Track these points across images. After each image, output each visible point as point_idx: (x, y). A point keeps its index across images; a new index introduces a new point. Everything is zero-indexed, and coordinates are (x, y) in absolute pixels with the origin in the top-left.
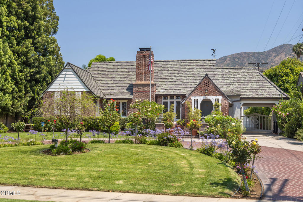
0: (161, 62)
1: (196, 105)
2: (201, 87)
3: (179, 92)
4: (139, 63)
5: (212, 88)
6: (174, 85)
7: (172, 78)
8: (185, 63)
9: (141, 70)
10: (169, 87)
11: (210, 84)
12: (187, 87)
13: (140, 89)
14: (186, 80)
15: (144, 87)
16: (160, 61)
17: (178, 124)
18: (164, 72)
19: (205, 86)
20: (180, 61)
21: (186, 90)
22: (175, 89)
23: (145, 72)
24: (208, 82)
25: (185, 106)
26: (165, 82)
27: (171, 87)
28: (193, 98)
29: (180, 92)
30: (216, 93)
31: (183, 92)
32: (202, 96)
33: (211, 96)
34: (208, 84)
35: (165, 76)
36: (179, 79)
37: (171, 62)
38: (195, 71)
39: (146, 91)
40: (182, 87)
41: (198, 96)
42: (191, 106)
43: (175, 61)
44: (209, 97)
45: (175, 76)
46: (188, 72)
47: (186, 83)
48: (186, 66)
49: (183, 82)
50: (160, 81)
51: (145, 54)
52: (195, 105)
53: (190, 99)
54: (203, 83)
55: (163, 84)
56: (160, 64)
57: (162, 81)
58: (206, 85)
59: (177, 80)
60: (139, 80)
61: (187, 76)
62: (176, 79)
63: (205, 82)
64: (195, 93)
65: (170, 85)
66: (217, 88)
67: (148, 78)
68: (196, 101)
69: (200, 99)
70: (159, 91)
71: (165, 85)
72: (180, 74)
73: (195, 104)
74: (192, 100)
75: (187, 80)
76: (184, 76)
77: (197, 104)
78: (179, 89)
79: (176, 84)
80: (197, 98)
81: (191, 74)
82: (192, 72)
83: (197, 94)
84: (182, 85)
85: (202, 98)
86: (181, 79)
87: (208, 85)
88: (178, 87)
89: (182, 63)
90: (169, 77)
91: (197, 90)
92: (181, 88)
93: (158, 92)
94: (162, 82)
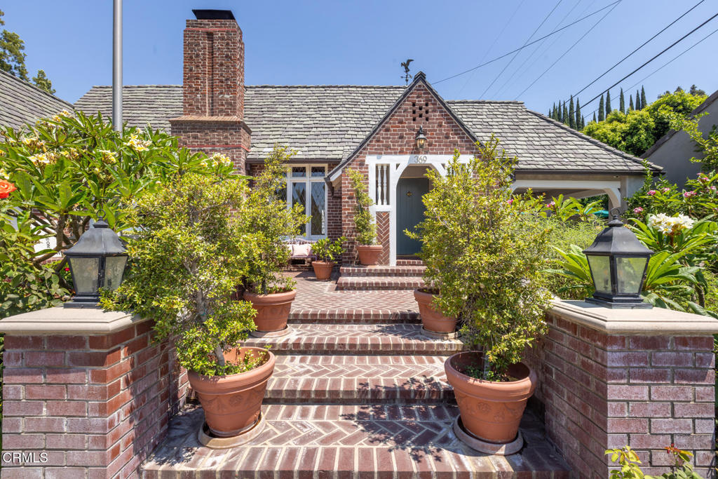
0: (274, 89)
1: (382, 187)
2: (401, 122)
3: (319, 152)
4: (191, 57)
5: (440, 125)
6: (305, 137)
7: (302, 119)
8: (335, 91)
9: (198, 78)
10: (292, 141)
11: (434, 111)
12: (344, 140)
13: (196, 137)
14: (339, 125)
15: (206, 131)
16: (272, 87)
17: (318, 254)
18: (280, 108)
19: (414, 120)
20: (323, 87)
21: (342, 148)
22: (310, 145)
23: (212, 87)
24: (427, 105)
25: (345, 191)
26: (279, 129)
27: (295, 140)
28: (372, 161)
29: (323, 152)
30: (455, 144)
31: (334, 152)
32: (406, 153)
33: (437, 154)
34: (427, 112)
35: (281, 116)
36: (321, 122)
37: (299, 89)
38: (362, 106)
39: (214, 144)
40: (328, 140)
41: (391, 153)
42: (367, 191)
43: (310, 87)
44: (428, 156)
45: (309, 116)
46: (345, 109)
47: (340, 133)
48: (337, 97)
49: (331, 129)
50: (265, 126)
51: (210, 30)
52: (380, 188)
53: (362, 164)
54: (407, 105)
55: (274, 133)
56: (269, 92)
57: (272, 126)
58: (419, 113)
59: (314, 126)
60: (191, 111)
61: (342, 116)
62: (312, 122)
63: (414, 105)
64: (378, 141)
65: (293, 137)
66: (458, 126)
67: (223, 105)
68: (383, 171)
69: (397, 166)
70: (260, 150)
71: (279, 136)
72: (322, 113)
73: (379, 184)
74: (367, 168)
75: (343, 125)
76: (333, 116)
77: (385, 185)
78: (320, 145)
79: (311, 133)
80: (386, 159)
81: (354, 113)
82: (354, 109)
83: (388, 147)
84: (330, 136)
85: (404, 161)
86: (328, 123)
87: (424, 114)
88: (317, 141)
89: (328, 91)
90: (291, 119)
91: (387, 130)
92: (327, 144)
93: (257, 153)
94: (272, 129)
